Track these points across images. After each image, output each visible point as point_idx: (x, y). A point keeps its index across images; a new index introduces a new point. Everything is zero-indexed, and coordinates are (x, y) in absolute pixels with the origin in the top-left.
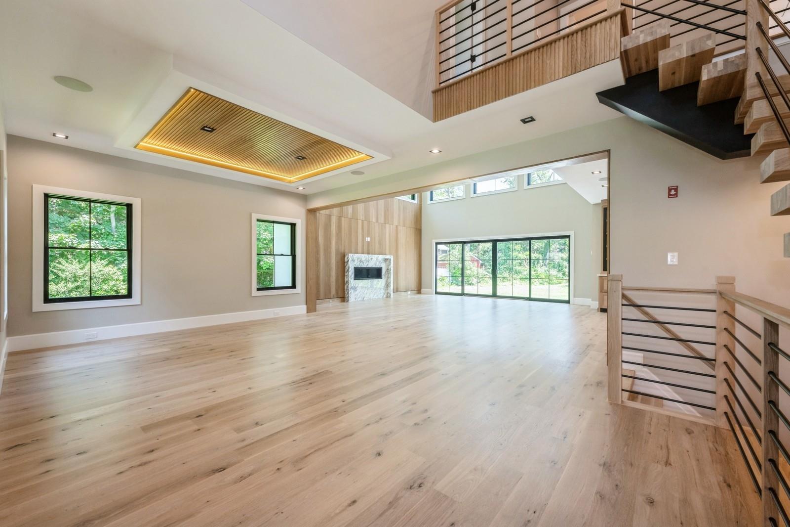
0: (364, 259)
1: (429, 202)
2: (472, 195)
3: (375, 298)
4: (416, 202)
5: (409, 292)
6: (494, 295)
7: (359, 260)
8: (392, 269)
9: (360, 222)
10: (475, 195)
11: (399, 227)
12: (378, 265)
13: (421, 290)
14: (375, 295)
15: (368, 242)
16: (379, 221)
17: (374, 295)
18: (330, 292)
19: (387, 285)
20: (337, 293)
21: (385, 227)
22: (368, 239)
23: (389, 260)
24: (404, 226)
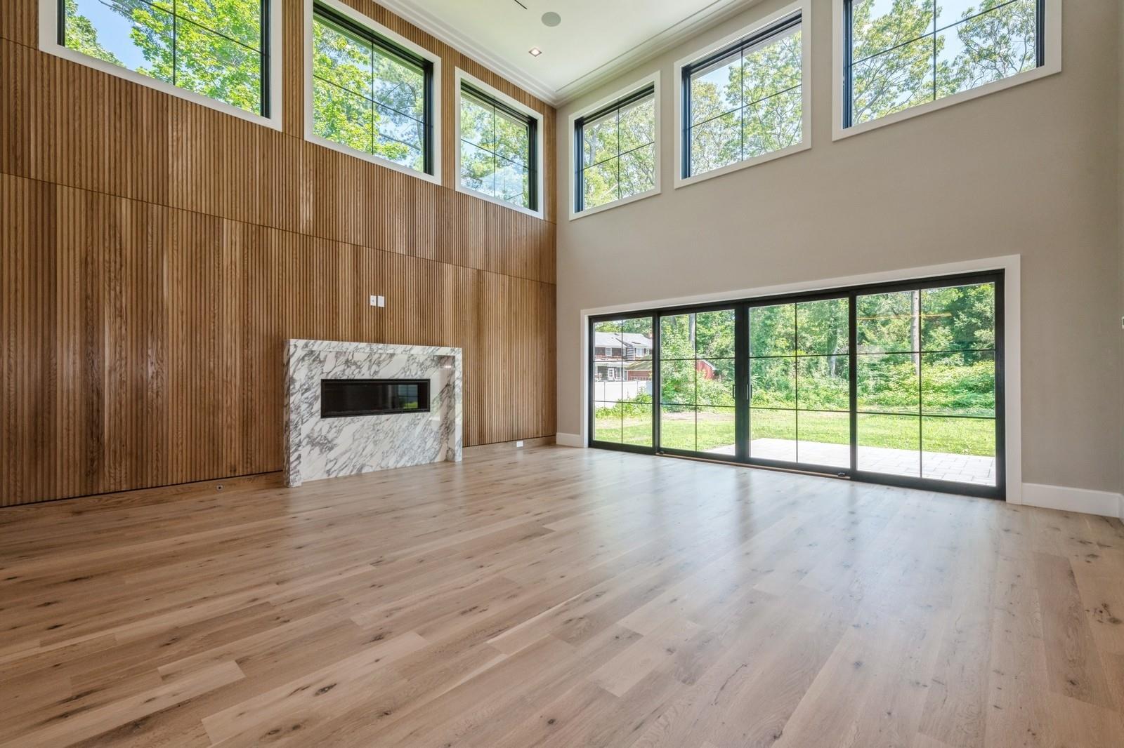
0: (359, 357)
1: (573, 214)
2: (679, 181)
3: (404, 467)
4: (540, 214)
5: (520, 444)
6: (742, 458)
7: (343, 359)
8: (459, 383)
9: (346, 252)
10: (688, 181)
11: (487, 274)
12: (415, 373)
13: (555, 435)
14: (406, 458)
15: (377, 309)
16: (420, 254)
17: (401, 457)
18: (216, 458)
19: (447, 428)
20: (248, 457)
21: (441, 273)
22: (377, 301)
23: (451, 359)
24: (503, 272)
